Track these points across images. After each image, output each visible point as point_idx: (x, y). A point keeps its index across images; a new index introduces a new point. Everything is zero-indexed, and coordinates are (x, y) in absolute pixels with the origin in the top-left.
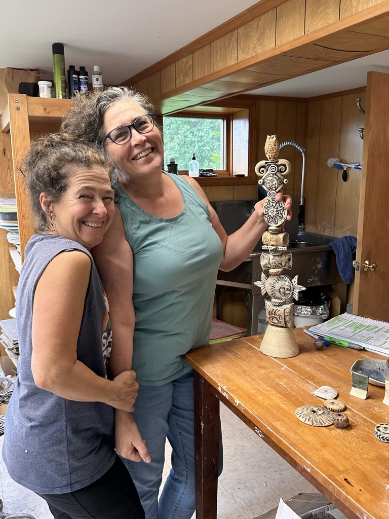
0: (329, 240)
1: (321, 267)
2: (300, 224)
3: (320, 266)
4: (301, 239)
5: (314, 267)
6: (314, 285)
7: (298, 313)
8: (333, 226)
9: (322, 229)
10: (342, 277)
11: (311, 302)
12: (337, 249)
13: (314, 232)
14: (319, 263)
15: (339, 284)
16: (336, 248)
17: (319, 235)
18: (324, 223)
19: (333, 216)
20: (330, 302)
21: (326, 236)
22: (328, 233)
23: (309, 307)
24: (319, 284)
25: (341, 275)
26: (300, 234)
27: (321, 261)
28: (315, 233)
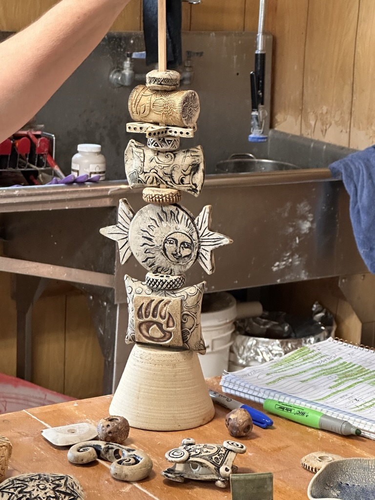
0: (336, 153)
1: (310, 229)
2: (255, 107)
3: (306, 226)
4: (260, 148)
5: (291, 230)
6: (289, 278)
7: (246, 359)
8: (347, 117)
9: (319, 124)
10: (363, 257)
11: (286, 328)
12: (352, 179)
13: (298, 134)
14: (304, 218)
15: (359, 278)
16: (350, 176)
17: (312, 140)
18: (325, 109)
19: (348, 88)
20: (334, 328)
21: (328, 145)
22: (334, 137)
23: (278, 342)
24: (304, 276)
25: (361, 251)
26: (255, 134)
27: (310, 212)
28: (301, 137)
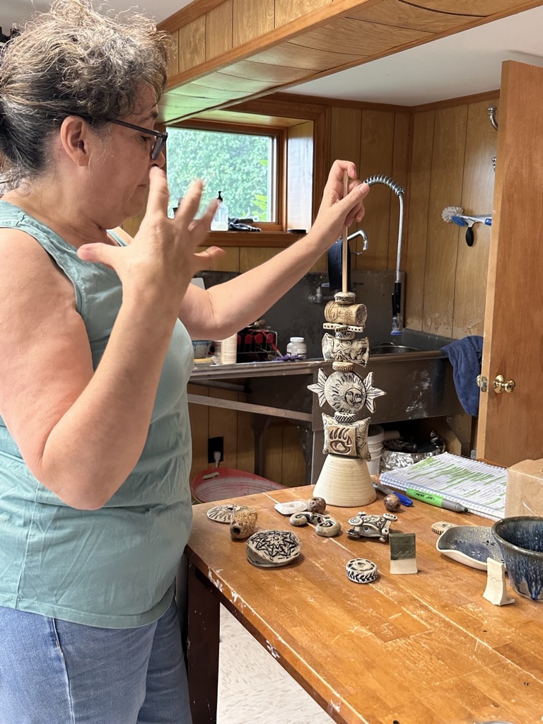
0: (444, 342)
1: (429, 387)
2: (395, 314)
3: (426, 385)
4: (398, 339)
5: (417, 387)
6: (416, 416)
7: (390, 465)
8: (450, 320)
9: (433, 324)
10: (462, 404)
11: (414, 447)
12: (455, 357)
13: (420, 330)
14: (425, 380)
15: (459, 417)
16: (453, 355)
17: (429, 334)
18: (437, 315)
19: (451, 303)
20: (444, 447)
21: (439, 336)
22: (442, 332)
23: (409, 455)
24: (425, 415)
25: (461, 401)
26: (395, 331)
27: (429, 377)
28: (422, 332)
